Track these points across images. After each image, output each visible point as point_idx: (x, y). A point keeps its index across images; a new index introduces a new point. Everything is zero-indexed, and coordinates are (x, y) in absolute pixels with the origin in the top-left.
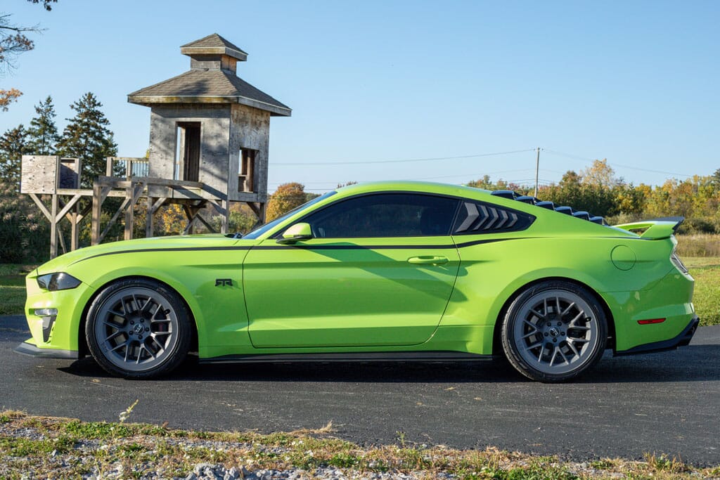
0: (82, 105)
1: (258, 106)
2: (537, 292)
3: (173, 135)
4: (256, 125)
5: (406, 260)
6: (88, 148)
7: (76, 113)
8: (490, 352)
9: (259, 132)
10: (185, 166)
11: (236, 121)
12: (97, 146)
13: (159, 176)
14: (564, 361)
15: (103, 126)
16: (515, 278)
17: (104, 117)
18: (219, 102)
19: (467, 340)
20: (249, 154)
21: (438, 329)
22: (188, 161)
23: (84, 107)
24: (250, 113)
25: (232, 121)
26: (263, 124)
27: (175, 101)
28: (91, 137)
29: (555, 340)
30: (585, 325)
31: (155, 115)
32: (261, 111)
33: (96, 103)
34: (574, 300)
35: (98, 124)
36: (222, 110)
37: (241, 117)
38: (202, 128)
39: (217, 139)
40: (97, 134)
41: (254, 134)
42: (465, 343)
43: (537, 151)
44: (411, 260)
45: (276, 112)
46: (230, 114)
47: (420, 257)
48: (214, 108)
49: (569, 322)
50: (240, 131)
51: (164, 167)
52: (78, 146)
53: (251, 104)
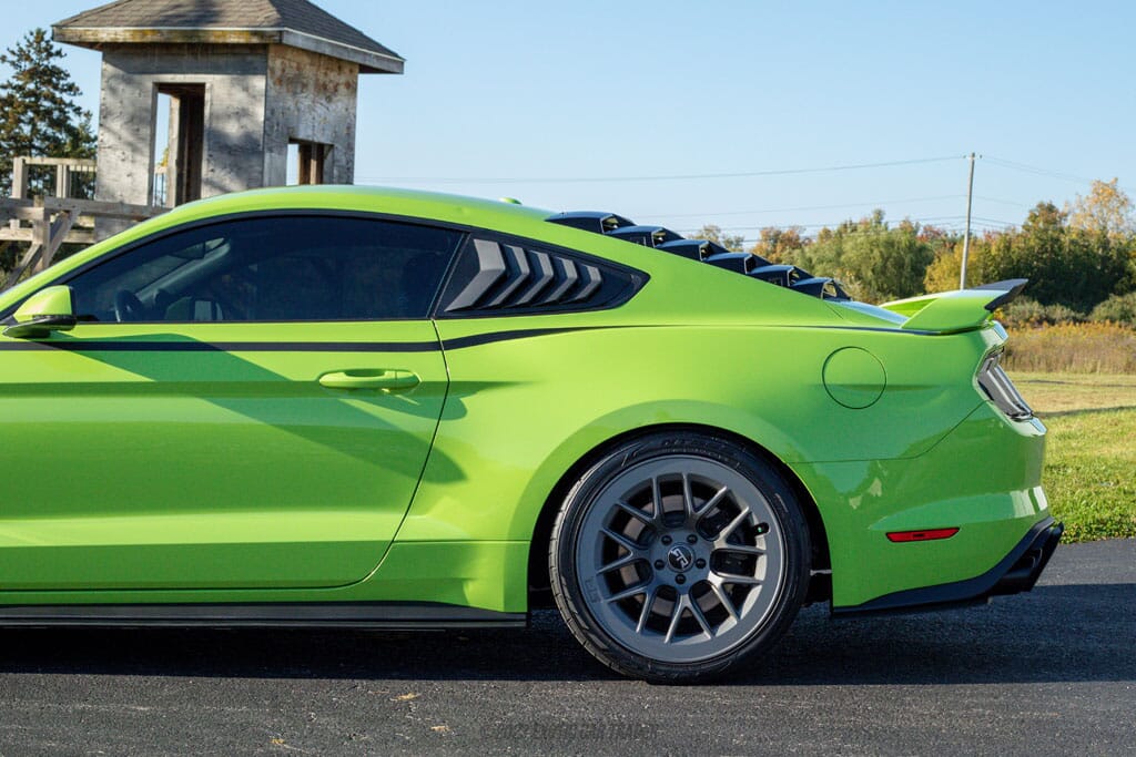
0: (23, 55)
1: (328, 51)
2: (634, 460)
3: (146, 110)
4: (326, 91)
5: (314, 379)
6: (37, 143)
7: (13, 71)
8: (521, 606)
9: (332, 106)
10: (180, 176)
11: (280, 81)
12: (56, 140)
13: (119, 199)
14: (701, 631)
15: (66, 98)
16: (581, 425)
17: (70, 80)
18: (242, 41)
19: (463, 576)
20: (314, 151)
21: (393, 550)
22: (186, 167)
23: (28, 58)
24: (311, 65)
25: (270, 82)
26: (342, 89)
27: (149, 38)
28: (42, 120)
29: (681, 580)
30: (754, 544)
31: (110, 68)
32: (338, 63)
33: (53, 51)
34: (727, 480)
35: (58, 94)
36: (249, 58)
37: (291, 72)
38: (207, 97)
39: (239, 120)
40: (56, 114)
41: (320, 110)
42: (459, 583)
43: (969, 159)
44: (326, 380)
45: (367, 63)
46: (267, 67)
47: (350, 373)
48: (235, 54)
49: (714, 534)
50: (290, 103)
51: (130, 179)
52: (15, 138)
53: (311, 46)
